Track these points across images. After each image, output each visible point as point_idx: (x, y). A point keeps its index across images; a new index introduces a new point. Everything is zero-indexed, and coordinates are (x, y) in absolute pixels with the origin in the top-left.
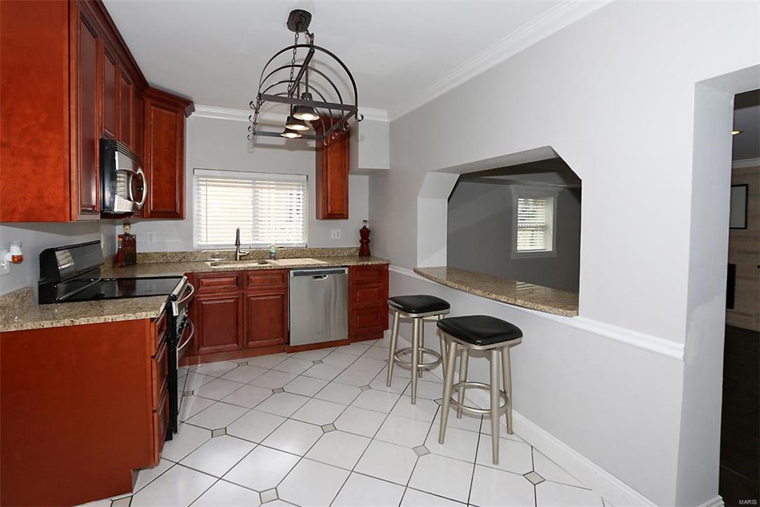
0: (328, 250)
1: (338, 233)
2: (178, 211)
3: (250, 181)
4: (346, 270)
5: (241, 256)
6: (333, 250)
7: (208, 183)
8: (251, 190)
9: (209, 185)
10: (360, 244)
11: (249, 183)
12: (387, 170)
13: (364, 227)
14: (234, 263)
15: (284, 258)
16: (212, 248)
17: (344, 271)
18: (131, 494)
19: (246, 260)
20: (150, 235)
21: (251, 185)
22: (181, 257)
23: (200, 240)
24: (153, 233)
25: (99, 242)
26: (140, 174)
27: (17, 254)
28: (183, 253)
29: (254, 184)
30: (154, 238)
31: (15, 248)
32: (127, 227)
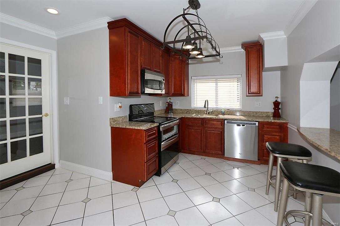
0: (253, 112)
1: (260, 104)
2: (183, 93)
3: (215, 80)
4: (257, 123)
5: (209, 113)
6: (256, 113)
7: (197, 82)
8: (215, 84)
9: (198, 83)
10: (274, 110)
11: (214, 81)
12: (287, 66)
13: (276, 101)
14: (206, 115)
15: (229, 115)
16: (198, 108)
17: (255, 123)
18: (139, 188)
19: (211, 114)
20: (178, 103)
21: (215, 81)
22: (187, 111)
23: (195, 105)
24: (179, 102)
25: (153, 104)
26: (161, 80)
27: (120, 105)
28: (187, 110)
29: (216, 81)
30: (179, 103)
31: (119, 104)
32: (170, 99)
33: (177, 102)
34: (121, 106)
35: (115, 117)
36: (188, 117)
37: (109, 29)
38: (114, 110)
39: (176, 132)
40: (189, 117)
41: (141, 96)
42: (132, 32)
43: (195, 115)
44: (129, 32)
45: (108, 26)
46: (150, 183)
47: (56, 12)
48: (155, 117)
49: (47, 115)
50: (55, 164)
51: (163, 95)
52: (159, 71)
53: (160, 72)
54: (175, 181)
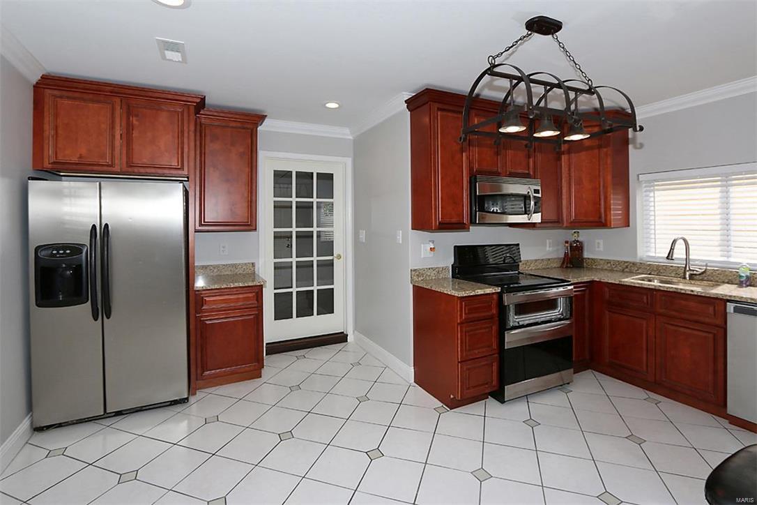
2: (603, 221)
3: (719, 178)
5: (692, 275)
7: (656, 187)
8: (719, 190)
9: (658, 190)
11: (717, 181)
14: (681, 283)
16: (661, 260)
18: (449, 409)
19: (701, 280)
20: (598, 244)
21: (719, 183)
22: (624, 267)
23: (649, 251)
24: (601, 242)
25: (518, 245)
26: (528, 192)
27: (432, 247)
28: (627, 262)
29: (726, 182)
30: (601, 246)
31: (431, 243)
32: (576, 235)
33: (597, 241)
34: (434, 248)
35: (421, 268)
36: (610, 281)
37: (409, 110)
38: (421, 255)
39: (562, 314)
40: (613, 282)
41: (471, 227)
42: (446, 107)
43: (643, 279)
44: (439, 109)
45: (407, 106)
46: (476, 408)
47: (336, 106)
48: (522, 273)
49: (339, 257)
50: (347, 335)
51: (538, 225)
52: (527, 172)
53: (529, 174)
54: (532, 423)
